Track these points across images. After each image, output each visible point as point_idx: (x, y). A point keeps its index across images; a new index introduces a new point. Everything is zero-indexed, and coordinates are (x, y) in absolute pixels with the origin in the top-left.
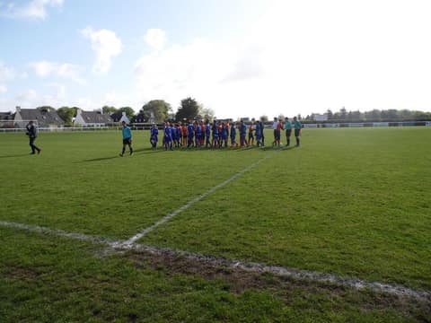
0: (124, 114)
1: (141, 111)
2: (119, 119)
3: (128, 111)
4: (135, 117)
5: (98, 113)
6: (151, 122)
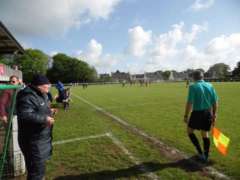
1: (208, 71)
5: (182, 73)
6: (214, 77)
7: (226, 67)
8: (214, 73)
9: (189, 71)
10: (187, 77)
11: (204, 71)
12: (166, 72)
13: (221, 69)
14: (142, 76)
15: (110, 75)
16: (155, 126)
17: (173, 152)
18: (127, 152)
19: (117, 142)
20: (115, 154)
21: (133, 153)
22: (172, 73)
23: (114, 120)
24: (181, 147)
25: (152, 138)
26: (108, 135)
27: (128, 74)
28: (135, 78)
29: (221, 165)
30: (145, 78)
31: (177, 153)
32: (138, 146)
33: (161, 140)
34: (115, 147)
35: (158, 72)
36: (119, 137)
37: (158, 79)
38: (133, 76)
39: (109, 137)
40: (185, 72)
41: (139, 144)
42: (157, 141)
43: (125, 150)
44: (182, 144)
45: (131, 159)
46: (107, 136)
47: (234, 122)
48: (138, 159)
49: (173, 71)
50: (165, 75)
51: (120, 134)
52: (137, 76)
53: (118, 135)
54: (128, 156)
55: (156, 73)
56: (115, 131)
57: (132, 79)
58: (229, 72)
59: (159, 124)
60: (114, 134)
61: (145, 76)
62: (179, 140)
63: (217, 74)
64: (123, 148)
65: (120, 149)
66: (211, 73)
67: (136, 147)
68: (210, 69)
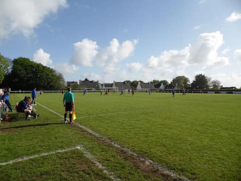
0: (162, 84)
1: (171, 82)
2: (159, 87)
3: (165, 82)
4: (167, 86)
5: (148, 83)
6: (176, 88)
7: (186, 80)
8: (177, 85)
9: (154, 81)
10: (154, 88)
11: (167, 82)
12: (134, 82)
13: (182, 81)
14: (111, 85)
15: (78, 83)
16: (127, 136)
17: (147, 163)
18: (100, 166)
19: (89, 156)
20: (87, 169)
21: (107, 167)
22: (139, 83)
23: (84, 131)
24: (154, 157)
25: (125, 149)
26: (79, 148)
27: (97, 83)
28: (104, 87)
29: (192, 174)
30: (114, 87)
31: (151, 164)
32: (112, 159)
33: (134, 151)
34: (87, 161)
35: (126, 81)
36: (91, 150)
37: (126, 88)
38: (102, 85)
39: (80, 151)
40: (151, 83)
41: (113, 156)
42: (131, 153)
43: (98, 164)
44: (155, 155)
45: (106, 173)
46: (77, 149)
49: (140, 81)
50: (134, 85)
51: (91, 146)
52: (106, 85)
53: (90, 148)
54: (101, 170)
55: (124, 82)
56: (86, 143)
57: (100, 87)
58: (188, 85)
59: (131, 134)
60: (85, 147)
61: (114, 85)
62: (152, 150)
63: (179, 86)
64: (95, 162)
65: (92, 163)
66: (173, 85)
67: (109, 160)
68: (173, 80)
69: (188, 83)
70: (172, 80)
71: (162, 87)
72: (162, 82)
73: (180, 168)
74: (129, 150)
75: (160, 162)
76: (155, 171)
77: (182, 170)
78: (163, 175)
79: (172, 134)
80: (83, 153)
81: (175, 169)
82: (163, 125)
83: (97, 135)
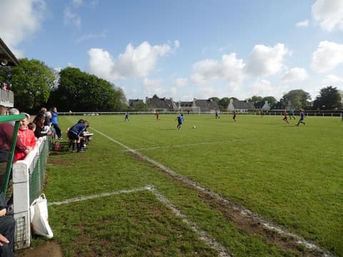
0: (266, 102)
1: (281, 100)
2: (262, 107)
3: (270, 100)
4: (275, 105)
5: (245, 101)
7: (305, 96)
8: (290, 103)
9: (254, 98)
10: (253, 108)
11: (275, 100)
12: (223, 100)
13: (299, 98)
14: (190, 104)
15: (144, 102)
16: (214, 176)
17: (243, 213)
18: (178, 214)
19: (162, 199)
20: (161, 216)
21: (187, 215)
22: (232, 101)
23: (154, 167)
24: (254, 206)
25: (212, 194)
26: (149, 188)
27: (170, 101)
28: (180, 107)
29: (310, 232)
30: (194, 107)
31: (249, 215)
32: (194, 206)
33: (224, 197)
34: (160, 206)
35: (212, 98)
36: (165, 192)
37: (212, 109)
38: (177, 104)
39: (151, 192)
40: (250, 100)
41: (195, 202)
42: (219, 198)
43: (175, 210)
44: (254, 203)
45: (186, 224)
46: (147, 190)
47: (321, 172)
48: (195, 224)
49: (233, 98)
50: (223, 104)
51: (165, 187)
52: (183, 104)
53: (163, 189)
54: (180, 219)
55: (209, 100)
56: (158, 183)
57: (175, 107)
58: (309, 103)
59: (220, 173)
60: (157, 187)
61: (194, 104)
62: (250, 196)
63: (293, 105)
64: (171, 208)
65: (167, 209)
66: (284, 104)
67: (190, 207)
68: (284, 97)
69: (308, 100)
70: (283, 95)
71: (266, 106)
72: (265, 99)
73: (291, 222)
74: (216, 195)
75: (262, 213)
76: (254, 225)
77: (295, 227)
78: (266, 231)
79: (281, 175)
80: (154, 196)
81: (283, 224)
82: (267, 162)
83: (172, 172)
